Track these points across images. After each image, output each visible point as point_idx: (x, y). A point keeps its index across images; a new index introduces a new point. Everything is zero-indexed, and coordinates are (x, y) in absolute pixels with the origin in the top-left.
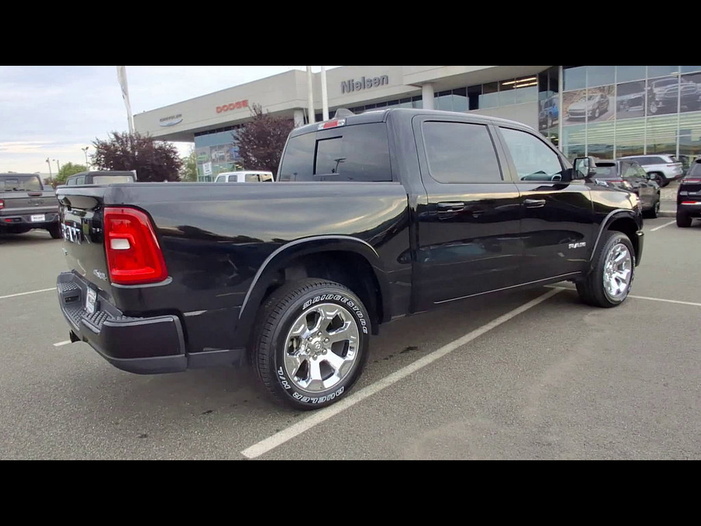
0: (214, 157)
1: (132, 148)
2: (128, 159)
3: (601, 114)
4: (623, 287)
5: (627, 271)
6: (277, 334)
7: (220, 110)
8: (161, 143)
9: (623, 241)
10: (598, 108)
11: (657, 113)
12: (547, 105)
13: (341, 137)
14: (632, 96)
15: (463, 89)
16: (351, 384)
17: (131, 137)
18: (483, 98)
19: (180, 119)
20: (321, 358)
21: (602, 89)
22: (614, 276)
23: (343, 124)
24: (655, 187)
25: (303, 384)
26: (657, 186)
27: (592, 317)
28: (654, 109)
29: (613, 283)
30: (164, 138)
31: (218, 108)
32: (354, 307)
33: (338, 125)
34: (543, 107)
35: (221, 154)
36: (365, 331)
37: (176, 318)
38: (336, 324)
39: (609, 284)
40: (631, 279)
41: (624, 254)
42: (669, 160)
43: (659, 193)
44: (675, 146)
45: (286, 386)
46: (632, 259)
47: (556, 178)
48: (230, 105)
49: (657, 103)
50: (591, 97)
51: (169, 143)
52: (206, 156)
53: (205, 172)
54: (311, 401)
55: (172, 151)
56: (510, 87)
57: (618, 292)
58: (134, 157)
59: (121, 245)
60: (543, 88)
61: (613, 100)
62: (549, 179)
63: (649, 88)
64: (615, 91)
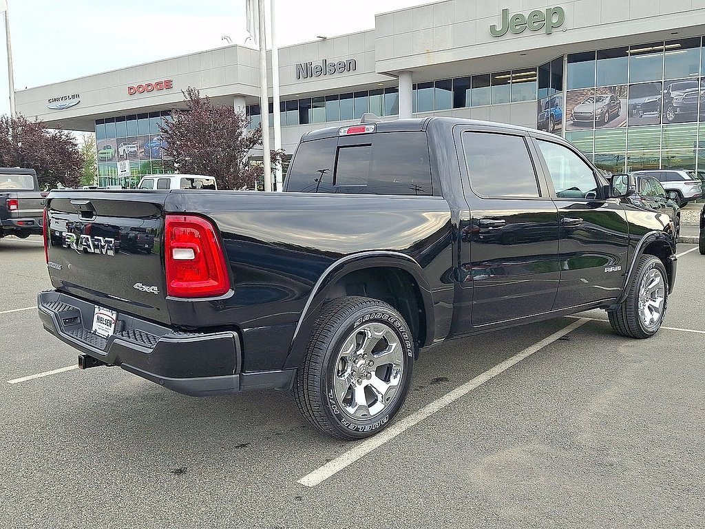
0: (121, 153)
1: (15, 136)
2: (9, 152)
3: (611, 119)
4: (656, 316)
5: (660, 300)
6: (328, 354)
7: (132, 91)
8: (52, 132)
9: (657, 266)
10: (607, 111)
11: (675, 121)
12: (548, 105)
13: (370, 145)
14: (646, 100)
15: (449, 81)
16: (394, 413)
17: (13, 122)
18: (471, 94)
19: (76, 100)
20: (365, 382)
21: (612, 90)
22: (647, 304)
23: (371, 131)
24: (674, 209)
25: (351, 410)
26: (677, 207)
27: (626, 348)
28: (671, 117)
29: (647, 311)
30: (57, 124)
31: (130, 88)
32: (400, 327)
33: (366, 132)
34: (543, 108)
35: (133, 150)
36: (410, 354)
37: (235, 334)
38: (381, 345)
39: (643, 313)
40: (664, 308)
41: (657, 280)
42: (687, 177)
43: (679, 214)
44: (693, 159)
45: (336, 411)
46: (665, 285)
47: (590, 195)
48: (149, 85)
49: (674, 109)
50: (600, 98)
51: (66, 132)
52: (111, 151)
53: (119, 173)
54: (357, 430)
55: (68, 142)
56: (505, 82)
57: (652, 321)
58: (16, 150)
59: (183, 255)
60: (543, 84)
61: (625, 102)
62: (583, 196)
63: (666, 91)
64: (627, 93)
